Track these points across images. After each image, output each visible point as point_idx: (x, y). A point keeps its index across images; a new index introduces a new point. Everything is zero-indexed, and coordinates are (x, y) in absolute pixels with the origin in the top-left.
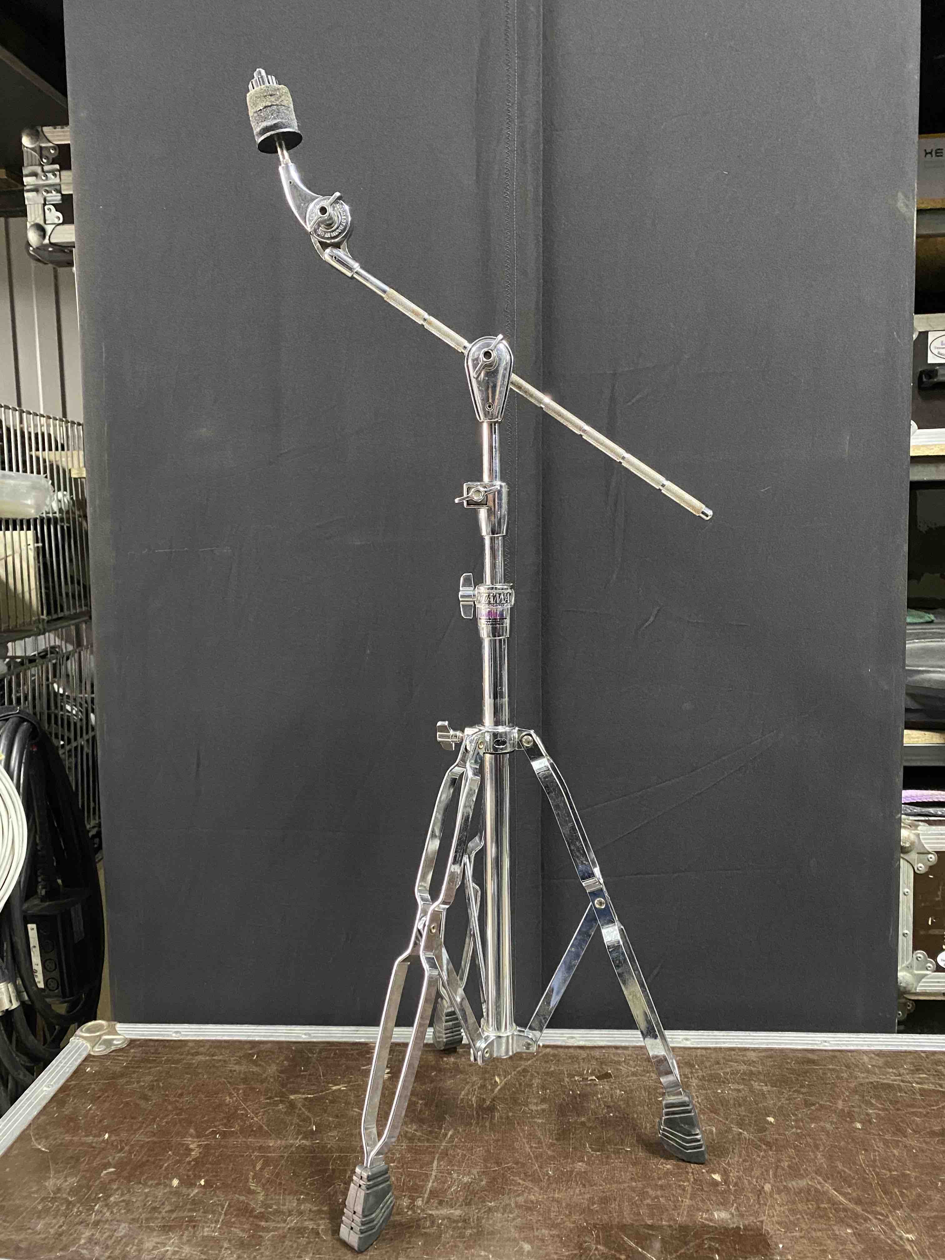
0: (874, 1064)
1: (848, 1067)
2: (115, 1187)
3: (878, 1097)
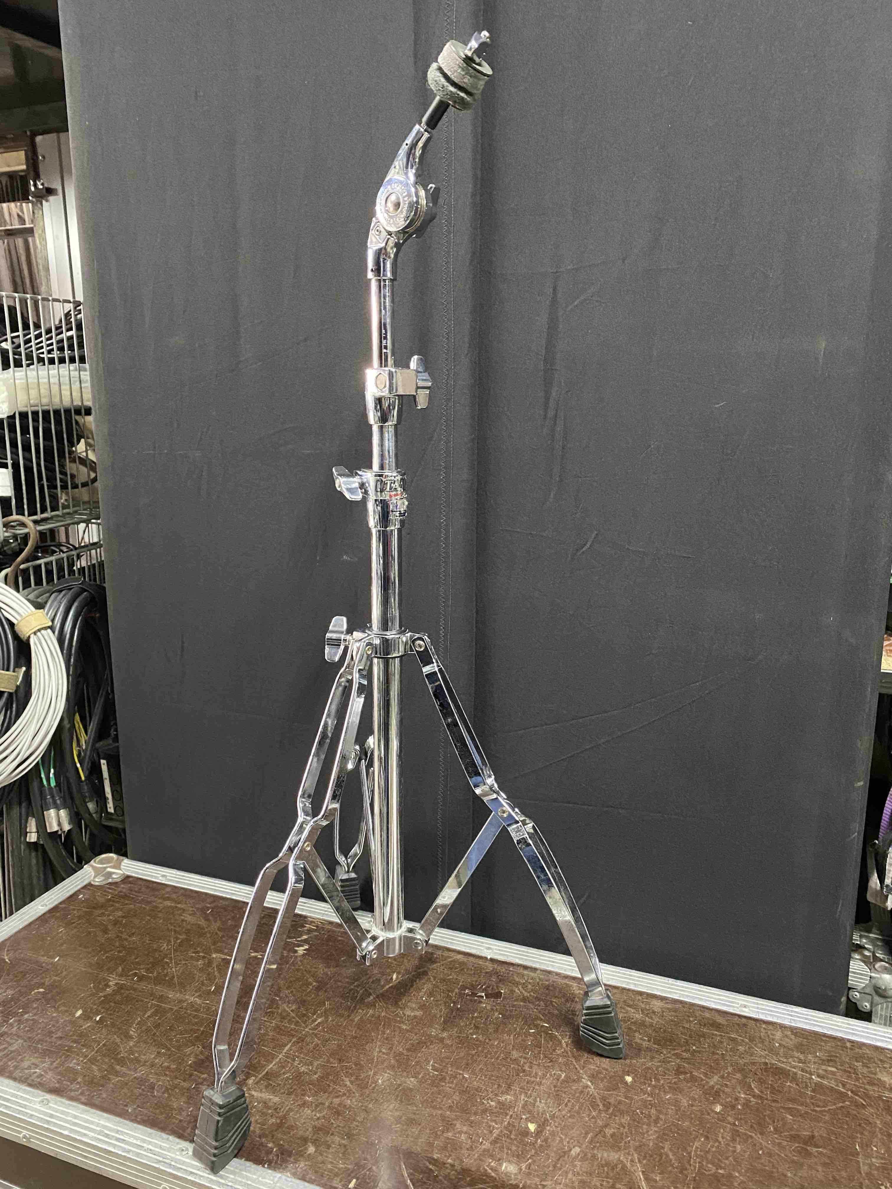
0: (784, 1043)
1: (752, 1039)
2: (35, 1006)
3: (761, 1082)
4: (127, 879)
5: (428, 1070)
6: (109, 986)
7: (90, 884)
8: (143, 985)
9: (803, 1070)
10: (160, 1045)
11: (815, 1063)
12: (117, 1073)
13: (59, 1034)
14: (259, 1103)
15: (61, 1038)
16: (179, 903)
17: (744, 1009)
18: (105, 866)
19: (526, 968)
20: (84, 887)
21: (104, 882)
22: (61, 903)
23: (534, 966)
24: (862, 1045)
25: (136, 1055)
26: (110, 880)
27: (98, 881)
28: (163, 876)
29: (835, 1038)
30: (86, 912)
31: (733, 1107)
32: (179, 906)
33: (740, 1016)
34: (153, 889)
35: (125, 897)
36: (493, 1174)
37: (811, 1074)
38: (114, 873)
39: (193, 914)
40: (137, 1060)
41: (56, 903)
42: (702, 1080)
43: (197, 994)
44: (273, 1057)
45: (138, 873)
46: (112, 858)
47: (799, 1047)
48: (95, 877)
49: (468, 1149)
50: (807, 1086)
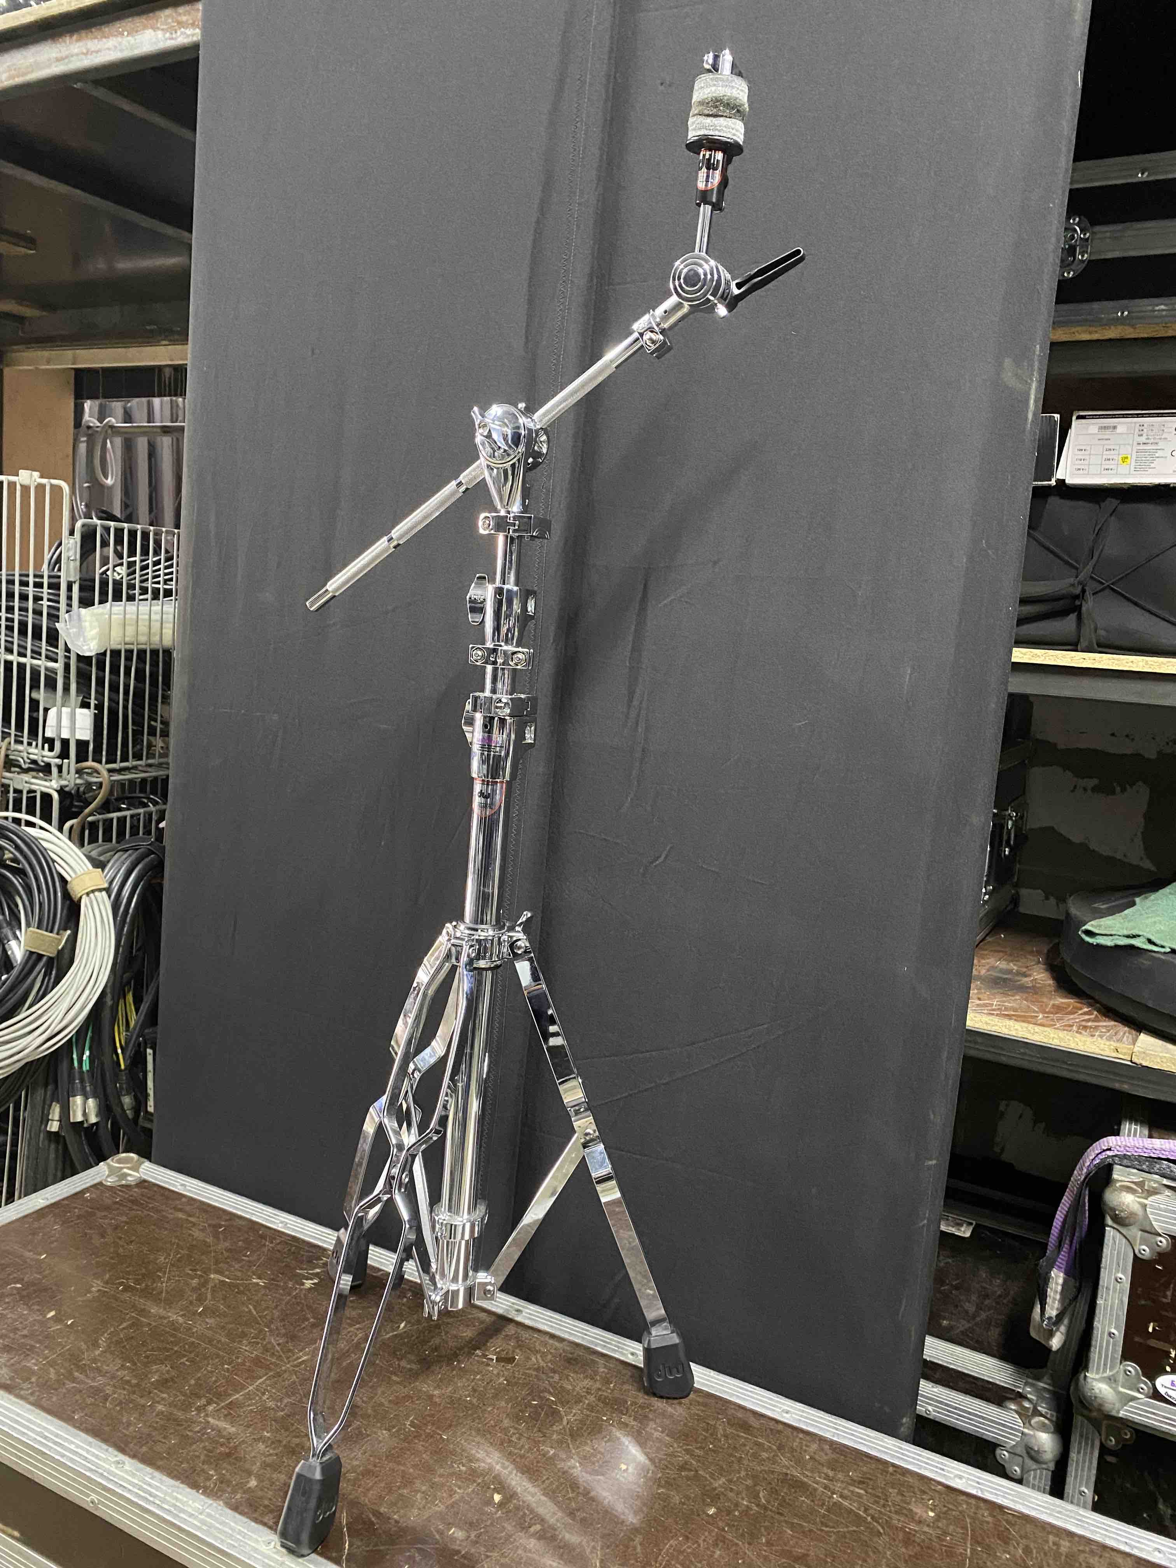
0: (817, 1457)
1: (781, 1447)
2: (7, 1300)
3: (774, 1492)
4: (143, 1184)
5: (405, 1424)
6: (90, 1292)
7: (100, 1183)
8: (126, 1296)
9: (826, 1487)
10: (126, 1359)
11: (842, 1482)
12: (74, 1380)
13: (25, 1332)
14: (213, 1430)
15: (25, 1336)
16: (190, 1216)
17: (785, 1415)
18: (122, 1165)
19: (553, 1336)
20: (94, 1186)
21: (118, 1184)
22: (63, 1200)
23: (562, 1335)
24: (906, 1472)
25: (99, 1364)
26: (124, 1182)
27: (110, 1181)
28: (182, 1185)
29: (878, 1460)
30: (87, 1211)
31: (729, 1513)
32: (191, 1219)
33: (777, 1422)
34: (167, 1198)
35: (134, 1202)
36: (437, 1537)
37: (833, 1493)
38: (130, 1175)
39: (203, 1230)
40: (98, 1370)
41: (58, 1198)
42: (706, 1479)
43: (181, 1313)
44: (243, 1387)
45: (156, 1179)
46: (132, 1158)
47: (833, 1465)
48: (108, 1176)
49: (419, 1509)
50: (823, 1504)
